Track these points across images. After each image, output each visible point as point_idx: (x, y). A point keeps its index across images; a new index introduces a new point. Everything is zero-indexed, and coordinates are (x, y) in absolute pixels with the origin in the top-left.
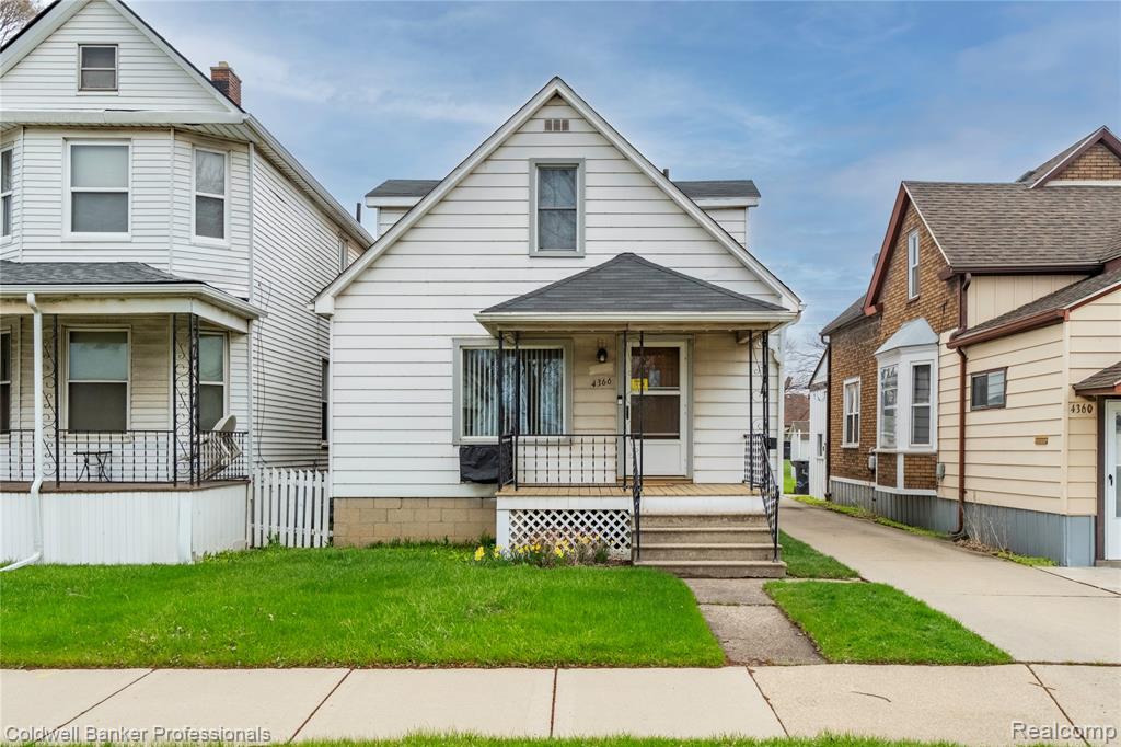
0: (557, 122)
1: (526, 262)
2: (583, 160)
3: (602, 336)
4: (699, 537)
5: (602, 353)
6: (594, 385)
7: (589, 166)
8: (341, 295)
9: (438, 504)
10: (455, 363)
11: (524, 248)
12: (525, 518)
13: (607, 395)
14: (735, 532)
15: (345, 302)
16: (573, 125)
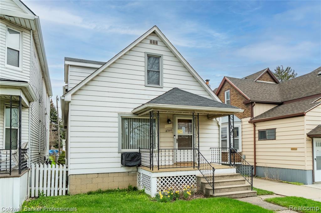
0: (154, 41)
1: (144, 88)
2: (162, 55)
3: (169, 115)
4: (225, 184)
5: (168, 121)
6: (166, 131)
7: (164, 58)
8: (74, 94)
9: (112, 175)
10: (119, 122)
11: (143, 83)
12: (162, 180)
13: (170, 135)
14: (235, 181)
15: (76, 97)
16: (159, 43)
